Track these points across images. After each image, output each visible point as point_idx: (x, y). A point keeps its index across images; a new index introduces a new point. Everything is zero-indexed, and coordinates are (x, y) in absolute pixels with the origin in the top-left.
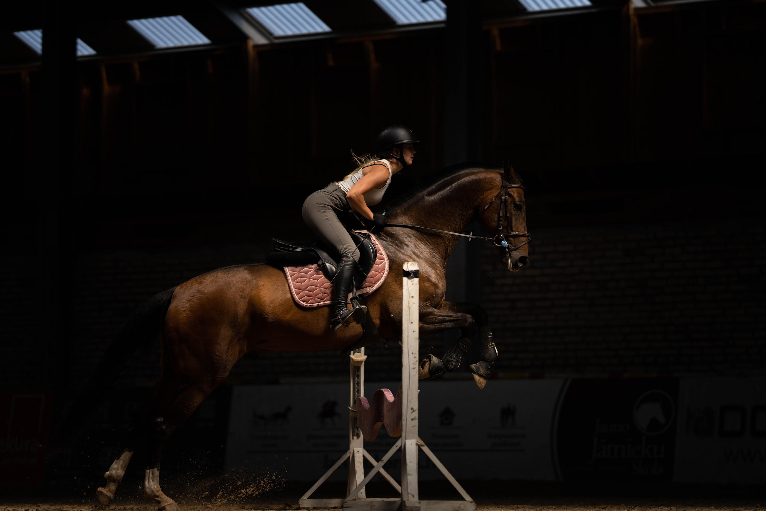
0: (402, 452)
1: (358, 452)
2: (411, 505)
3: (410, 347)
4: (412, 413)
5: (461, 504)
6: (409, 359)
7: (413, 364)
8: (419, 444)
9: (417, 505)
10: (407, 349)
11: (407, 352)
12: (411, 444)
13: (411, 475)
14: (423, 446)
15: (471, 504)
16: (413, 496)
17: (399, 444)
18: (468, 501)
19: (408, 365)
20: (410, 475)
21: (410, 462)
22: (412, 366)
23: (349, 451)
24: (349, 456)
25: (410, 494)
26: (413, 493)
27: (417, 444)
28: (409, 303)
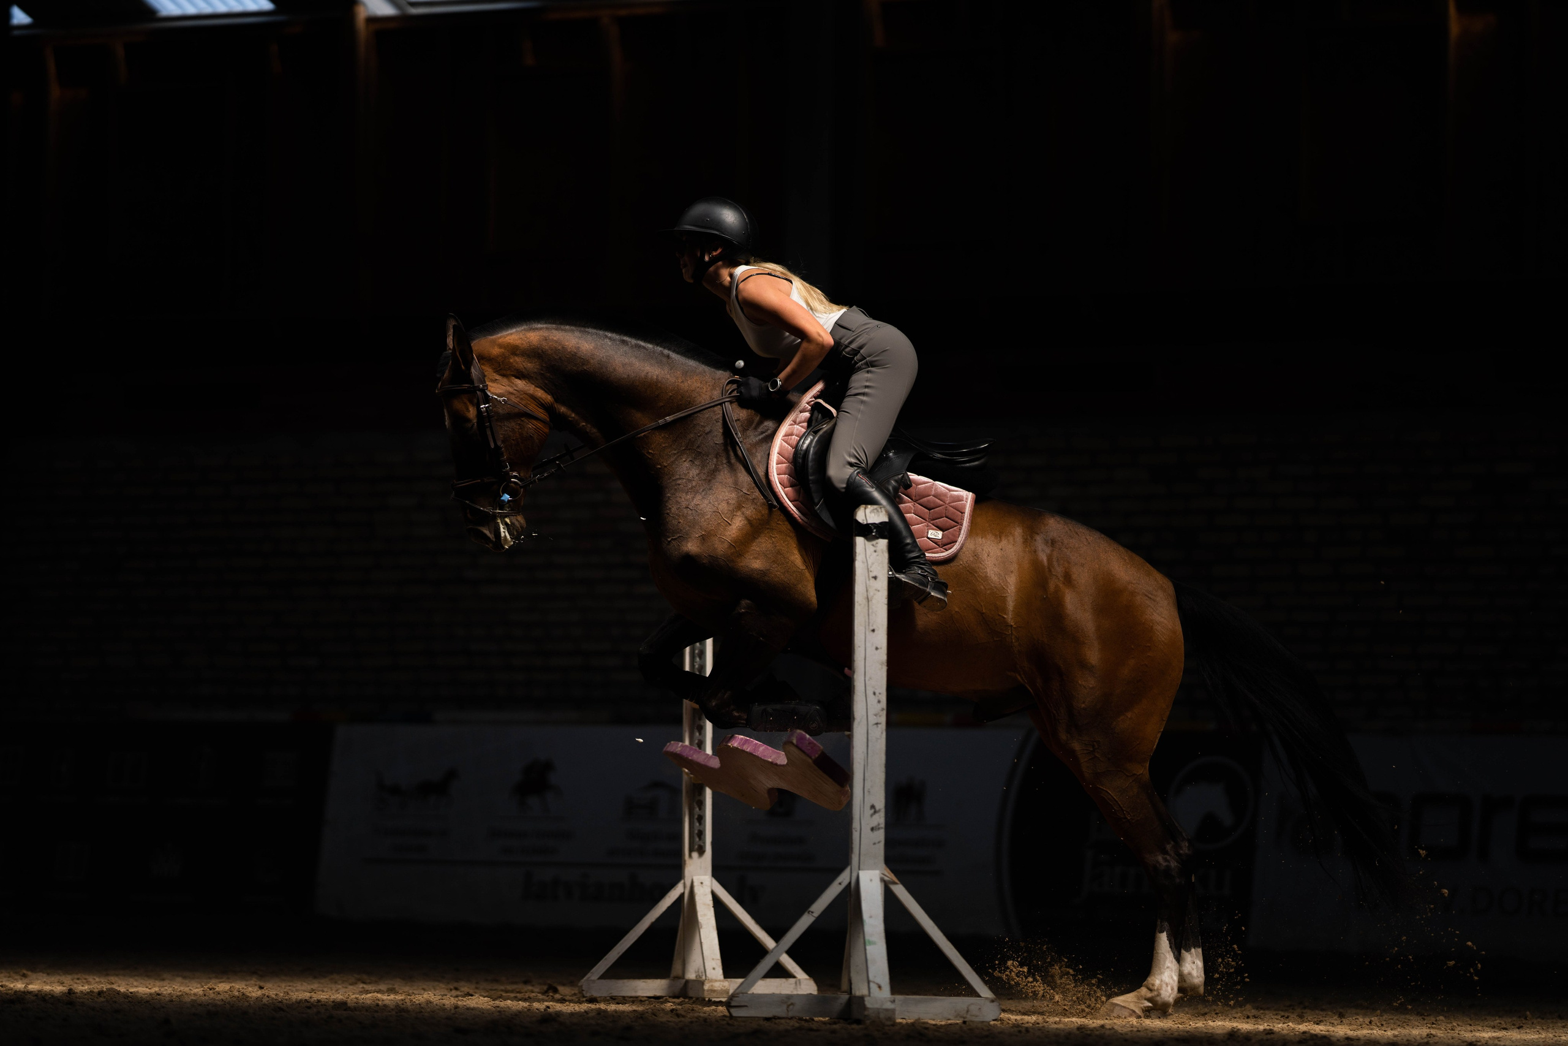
0: (852, 896)
1: (702, 883)
2: (877, 1006)
3: (869, 680)
4: (872, 815)
5: (972, 1004)
6: (867, 706)
7: (876, 715)
8: (886, 878)
9: (889, 1005)
10: (864, 685)
11: (864, 691)
12: (871, 880)
13: (874, 943)
14: (894, 883)
15: (992, 1004)
16: (880, 987)
17: (844, 879)
18: (986, 998)
19: (865, 717)
20: (871, 943)
21: (871, 917)
22: (873, 719)
23: (682, 882)
24: (682, 891)
25: (874, 982)
26: (878, 980)
27: (882, 880)
28: (867, 591)
